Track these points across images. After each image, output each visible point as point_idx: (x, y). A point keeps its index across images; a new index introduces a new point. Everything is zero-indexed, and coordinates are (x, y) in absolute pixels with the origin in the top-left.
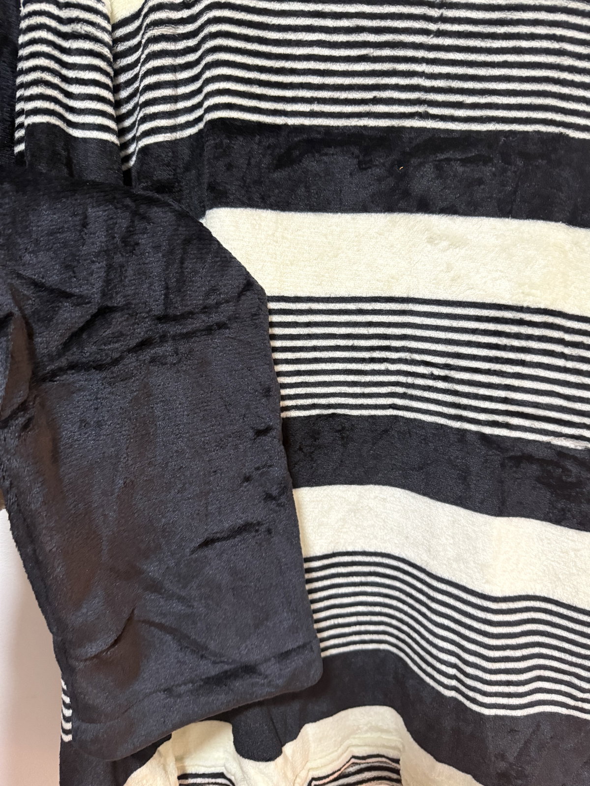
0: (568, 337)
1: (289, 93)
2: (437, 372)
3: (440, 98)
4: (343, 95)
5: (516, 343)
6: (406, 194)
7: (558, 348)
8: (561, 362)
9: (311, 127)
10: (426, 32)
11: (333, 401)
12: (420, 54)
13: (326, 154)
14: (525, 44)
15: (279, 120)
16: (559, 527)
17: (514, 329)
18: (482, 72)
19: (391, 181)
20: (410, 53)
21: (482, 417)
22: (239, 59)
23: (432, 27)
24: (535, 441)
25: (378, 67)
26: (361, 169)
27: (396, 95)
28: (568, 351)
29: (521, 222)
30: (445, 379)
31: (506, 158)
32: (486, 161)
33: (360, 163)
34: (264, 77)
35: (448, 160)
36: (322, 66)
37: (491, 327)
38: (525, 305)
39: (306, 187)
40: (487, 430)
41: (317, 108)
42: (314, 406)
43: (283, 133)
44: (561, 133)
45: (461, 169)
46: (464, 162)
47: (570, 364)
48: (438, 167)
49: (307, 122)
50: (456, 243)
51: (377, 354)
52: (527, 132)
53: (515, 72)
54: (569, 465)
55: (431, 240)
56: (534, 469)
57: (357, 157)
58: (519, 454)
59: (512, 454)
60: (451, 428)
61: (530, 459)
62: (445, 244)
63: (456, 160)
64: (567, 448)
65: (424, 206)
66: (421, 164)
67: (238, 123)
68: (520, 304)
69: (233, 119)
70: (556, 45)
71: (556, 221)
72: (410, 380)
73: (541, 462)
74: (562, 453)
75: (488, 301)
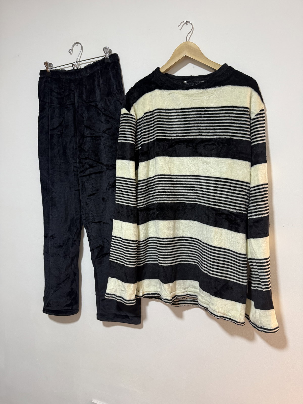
0: (232, 185)
1: (172, 132)
2: (204, 193)
3: (204, 131)
4: (183, 132)
5: (220, 186)
6: (197, 152)
7: (229, 187)
8: (230, 191)
9: (177, 139)
10: (201, 117)
11: (182, 199)
12: (200, 122)
13: (179, 145)
14: (223, 118)
15: (170, 138)
16: (231, 231)
17: (219, 183)
18: (214, 125)
19: (194, 150)
20: (197, 122)
21: (212, 203)
22: (162, 126)
23: (202, 116)
24: (224, 209)
25: (191, 125)
26: (187, 147)
27: (194, 131)
28: (232, 188)
29: (221, 158)
30: (205, 194)
31: (219, 144)
32: (214, 144)
33: (187, 146)
34: (167, 129)
35: (206, 145)
36: (179, 126)
37: (215, 182)
38: (222, 177)
39: (176, 151)
40: (213, 206)
41: (178, 135)
42: (178, 200)
43: (171, 140)
44: (231, 138)
45: (209, 147)
46: (210, 145)
47: (232, 191)
48: (204, 146)
49: (176, 138)
50: (208, 163)
51: (191, 188)
52: (223, 138)
53: (221, 124)
54: (233, 216)
55: (202, 163)
56: (224, 216)
57: (186, 145)
58: (221, 212)
59: (219, 212)
60: (206, 206)
61: (224, 214)
62: (205, 163)
63: (208, 144)
64: (232, 211)
65: (201, 155)
66: (200, 146)
67: (162, 139)
68: (220, 177)
69: (160, 138)
70: (230, 118)
71: (229, 158)
72: (199, 195)
73: (227, 215)
74: (231, 212)
75: (214, 176)
